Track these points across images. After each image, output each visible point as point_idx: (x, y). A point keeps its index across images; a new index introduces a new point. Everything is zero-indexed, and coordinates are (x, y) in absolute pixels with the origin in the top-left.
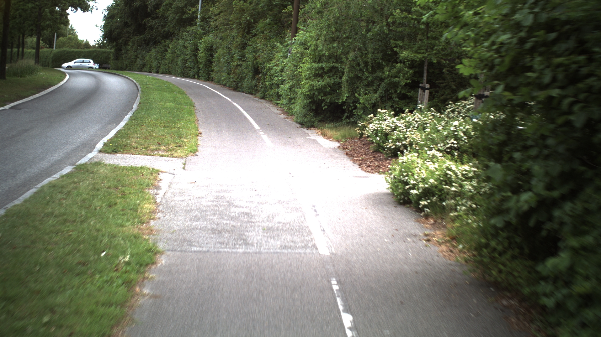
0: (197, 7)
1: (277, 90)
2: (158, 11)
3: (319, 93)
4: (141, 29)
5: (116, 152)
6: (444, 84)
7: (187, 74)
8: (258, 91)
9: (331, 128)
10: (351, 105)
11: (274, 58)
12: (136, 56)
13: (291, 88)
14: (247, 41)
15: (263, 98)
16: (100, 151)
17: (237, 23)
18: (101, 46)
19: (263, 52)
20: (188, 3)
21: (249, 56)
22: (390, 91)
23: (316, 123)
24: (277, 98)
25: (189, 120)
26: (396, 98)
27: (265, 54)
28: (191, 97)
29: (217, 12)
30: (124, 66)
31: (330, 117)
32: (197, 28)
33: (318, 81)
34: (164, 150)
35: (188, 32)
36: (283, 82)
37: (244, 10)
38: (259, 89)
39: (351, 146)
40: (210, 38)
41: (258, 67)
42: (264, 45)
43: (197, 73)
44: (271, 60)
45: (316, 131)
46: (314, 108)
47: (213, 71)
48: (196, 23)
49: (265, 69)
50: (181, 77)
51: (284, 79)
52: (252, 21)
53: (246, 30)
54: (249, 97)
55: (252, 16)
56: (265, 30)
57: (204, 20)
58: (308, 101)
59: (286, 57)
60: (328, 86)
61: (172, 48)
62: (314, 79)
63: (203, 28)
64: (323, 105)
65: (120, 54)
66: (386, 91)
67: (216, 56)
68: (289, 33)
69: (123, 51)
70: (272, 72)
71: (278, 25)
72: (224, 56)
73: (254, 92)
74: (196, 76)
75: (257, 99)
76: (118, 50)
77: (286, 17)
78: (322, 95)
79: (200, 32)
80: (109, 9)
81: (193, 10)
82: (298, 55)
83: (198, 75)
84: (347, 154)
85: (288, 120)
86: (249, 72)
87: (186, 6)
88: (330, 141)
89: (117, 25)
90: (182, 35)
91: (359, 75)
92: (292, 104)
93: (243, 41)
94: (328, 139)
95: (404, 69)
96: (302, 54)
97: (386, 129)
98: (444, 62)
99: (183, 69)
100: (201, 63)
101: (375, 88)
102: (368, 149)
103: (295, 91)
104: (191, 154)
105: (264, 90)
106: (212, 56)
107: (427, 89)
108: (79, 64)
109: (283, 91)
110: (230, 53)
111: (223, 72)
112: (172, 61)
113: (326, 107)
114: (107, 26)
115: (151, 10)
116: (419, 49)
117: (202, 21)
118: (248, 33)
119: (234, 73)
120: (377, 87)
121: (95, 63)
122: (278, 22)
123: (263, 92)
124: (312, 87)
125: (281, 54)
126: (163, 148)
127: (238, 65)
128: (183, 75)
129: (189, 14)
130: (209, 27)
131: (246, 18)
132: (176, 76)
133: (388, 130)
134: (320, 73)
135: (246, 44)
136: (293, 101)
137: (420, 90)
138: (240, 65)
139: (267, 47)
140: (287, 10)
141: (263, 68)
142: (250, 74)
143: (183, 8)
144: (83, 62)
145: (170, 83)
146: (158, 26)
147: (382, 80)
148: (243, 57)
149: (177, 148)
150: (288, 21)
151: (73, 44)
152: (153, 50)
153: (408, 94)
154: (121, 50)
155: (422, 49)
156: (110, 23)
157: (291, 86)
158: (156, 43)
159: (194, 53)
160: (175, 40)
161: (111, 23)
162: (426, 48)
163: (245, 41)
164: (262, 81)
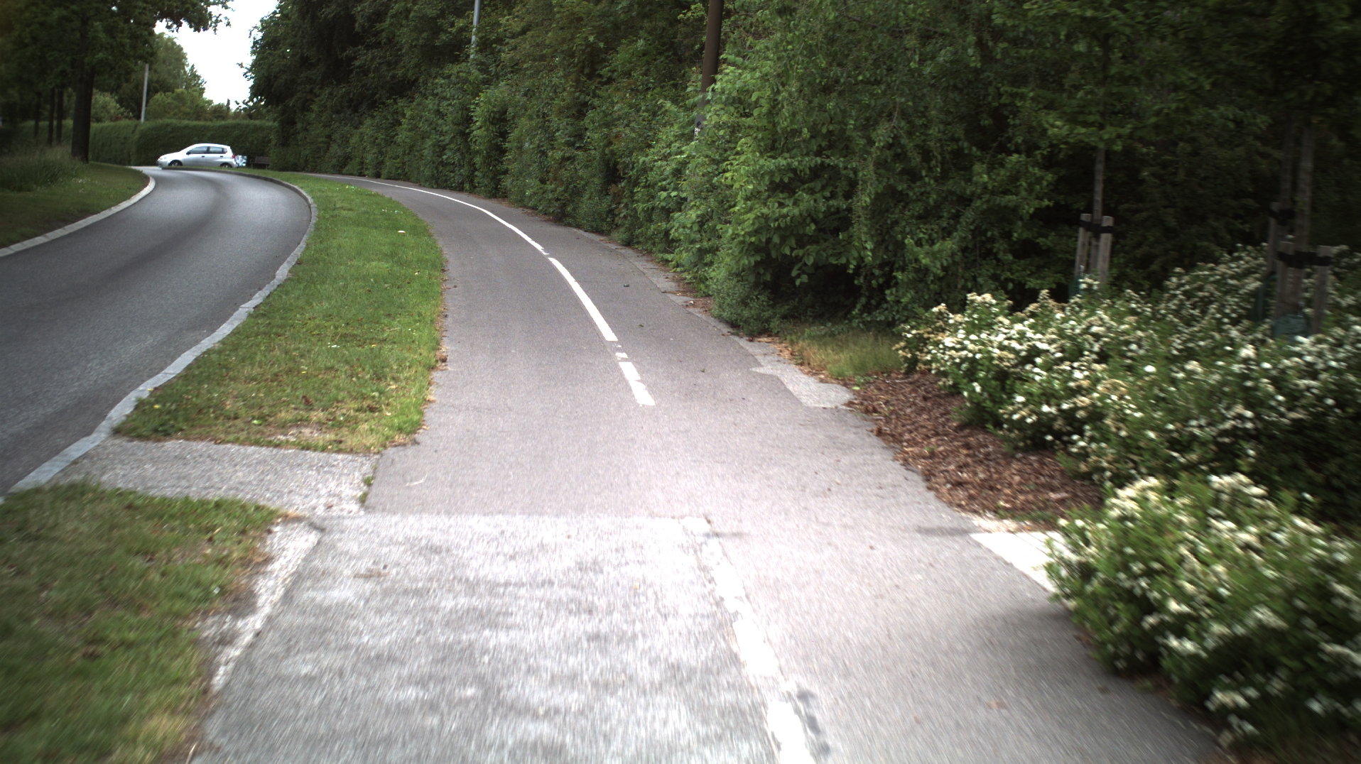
0: (470, 17)
1: (664, 225)
2: (378, 26)
3: (784, 239)
4: (339, 71)
5: (167, 435)
6: (1144, 214)
7: (446, 181)
8: (617, 226)
9: (820, 340)
10: (877, 272)
11: (657, 141)
12: (329, 137)
13: (702, 221)
14: (588, 98)
15: (628, 244)
16: (117, 432)
17: (563, 52)
18: (249, 113)
19: (627, 125)
20: (448, 7)
21: (594, 136)
22: (989, 234)
23: (775, 323)
24: (664, 245)
25: (420, 314)
26: (1005, 252)
27: (633, 130)
28: (440, 244)
29: (517, 26)
30: (301, 161)
31: (813, 307)
32: (469, 68)
33: (781, 205)
34: (320, 424)
35: (449, 77)
36: (681, 204)
37: (581, 19)
38: (618, 221)
39: (887, 403)
40: (499, 92)
41: (616, 164)
42: (631, 106)
43: (468, 177)
44: (650, 146)
45: (777, 347)
46: (768, 278)
47: (506, 172)
48: (468, 56)
49: (633, 168)
50: (431, 187)
51: (684, 195)
52: (602, 45)
53: (587, 71)
54: (592, 241)
55: (601, 33)
56: (633, 69)
57: (486, 49)
58: (752, 260)
59: (690, 137)
60: (808, 220)
61: (413, 118)
62: (769, 197)
63: (483, 68)
64: (794, 273)
65: (292, 131)
66: (978, 232)
67: (513, 135)
68: (695, 76)
69: (299, 126)
70: (652, 176)
71: (667, 57)
72: (534, 136)
73: (605, 227)
74: (467, 186)
75: (613, 246)
76: (288, 123)
77: (686, 36)
78: (793, 242)
79: (476, 78)
80: (267, 25)
81: (460, 23)
82: (721, 133)
83: (472, 182)
84: (880, 433)
85: (696, 312)
86: (594, 176)
87: (442, 14)
88: (822, 381)
89: (284, 62)
90: (433, 84)
91: (900, 188)
92: (706, 265)
93: (578, 98)
94: (814, 374)
95: (1031, 169)
96: (734, 129)
97: (1001, 359)
98: (1145, 150)
99: (437, 168)
100: (477, 152)
101: (945, 225)
102: (942, 415)
103: (714, 229)
104: (399, 438)
105: (632, 224)
106: (504, 135)
107: (1107, 230)
108: (199, 156)
109: (681, 230)
110: (545, 129)
111: (530, 175)
112: (411, 148)
113: (805, 278)
114: (260, 65)
115: (363, 27)
116: (1082, 113)
117: (481, 51)
118: (590, 77)
119: (555, 179)
120: (952, 222)
121: (236, 153)
122: (667, 50)
123: (629, 229)
124: (763, 220)
125: (676, 129)
126: (317, 415)
127: (565, 159)
128: (437, 183)
129: (450, 33)
130: (498, 66)
131: (586, 38)
132: (421, 186)
133: (1009, 360)
134: (786, 180)
135: (585, 104)
136: (708, 258)
137: (1081, 230)
138: (571, 159)
139: (638, 111)
140: (689, 14)
141: (628, 165)
142: (597, 181)
143: (434, 19)
144: (208, 151)
145: (397, 205)
146: (380, 64)
147: (965, 201)
148: (578, 136)
149: (361, 415)
150: (693, 46)
151: (188, 110)
152: (368, 121)
153: (1040, 240)
154: (293, 123)
155: (1090, 113)
156: (267, 58)
157: (702, 216)
158: (373, 105)
159: (461, 128)
160: (418, 98)
161: (271, 58)
162: (1101, 108)
163: (582, 97)
164: (625, 200)
